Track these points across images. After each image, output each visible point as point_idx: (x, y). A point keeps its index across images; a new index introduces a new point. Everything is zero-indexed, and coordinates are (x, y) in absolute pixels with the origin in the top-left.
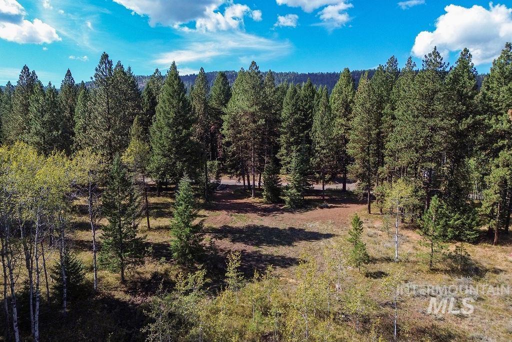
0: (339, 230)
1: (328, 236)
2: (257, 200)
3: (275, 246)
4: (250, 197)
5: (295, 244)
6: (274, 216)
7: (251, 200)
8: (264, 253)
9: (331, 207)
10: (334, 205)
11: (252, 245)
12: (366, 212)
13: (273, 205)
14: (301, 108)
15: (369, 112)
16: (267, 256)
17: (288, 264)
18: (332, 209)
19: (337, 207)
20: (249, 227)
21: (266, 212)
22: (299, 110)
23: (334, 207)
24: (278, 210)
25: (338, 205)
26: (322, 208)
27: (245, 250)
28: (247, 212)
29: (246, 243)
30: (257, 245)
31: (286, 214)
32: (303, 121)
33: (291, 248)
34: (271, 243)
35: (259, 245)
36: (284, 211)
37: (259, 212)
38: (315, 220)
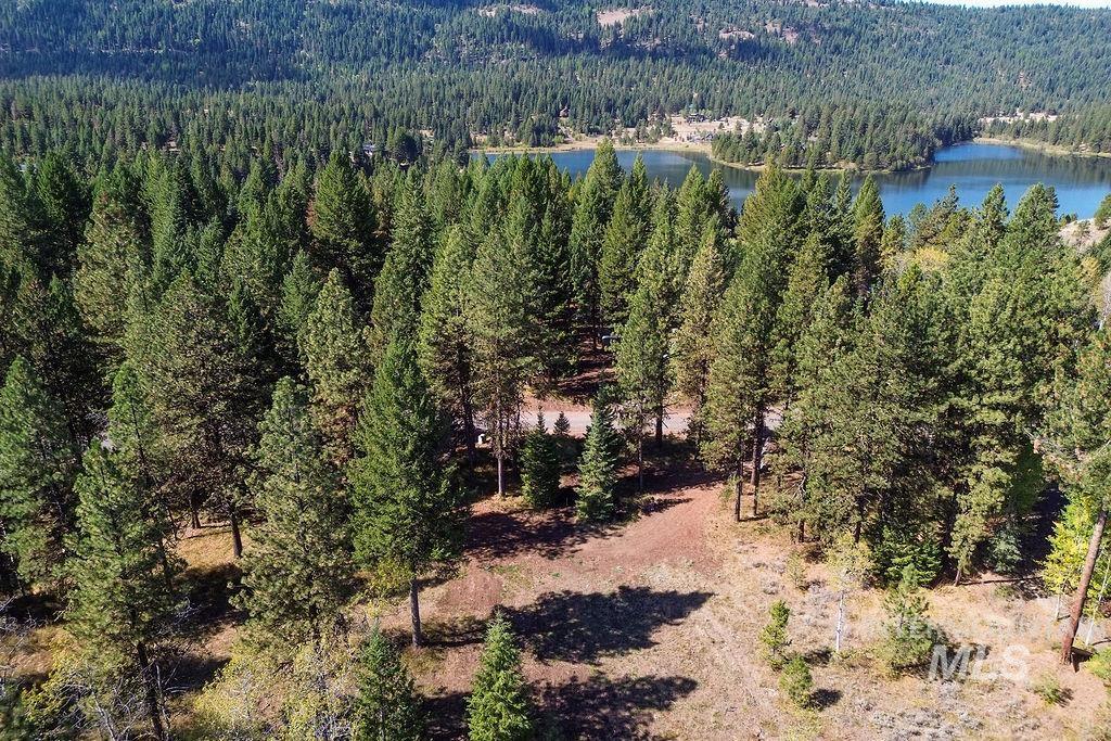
0: (710, 583)
1: (697, 600)
2: (512, 503)
3: (624, 654)
4: (494, 492)
5: (654, 637)
6: (572, 553)
7: (500, 503)
8: (613, 678)
9: (661, 507)
11: (580, 660)
13: (550, 513)
14: (545, 258)
15: (747, 353)
16: (621, 683)
17: (666, 697)
18: (666, 513)
19: (672, 503)
20: (545, 601)
21: (553, 539)
22: (540, 260)
23: (666, 504)
24: (570, 530)
25: (669, 497)
26: (647, 512)
27: (575, 679)
29: (567, 658)
30: (588, 656)
31: (591, 542)
32: (551, 284)
33: (651, 652)
35: (593, 658)
36: (582, 531)
37: (539, 545)
38: (654, 556)
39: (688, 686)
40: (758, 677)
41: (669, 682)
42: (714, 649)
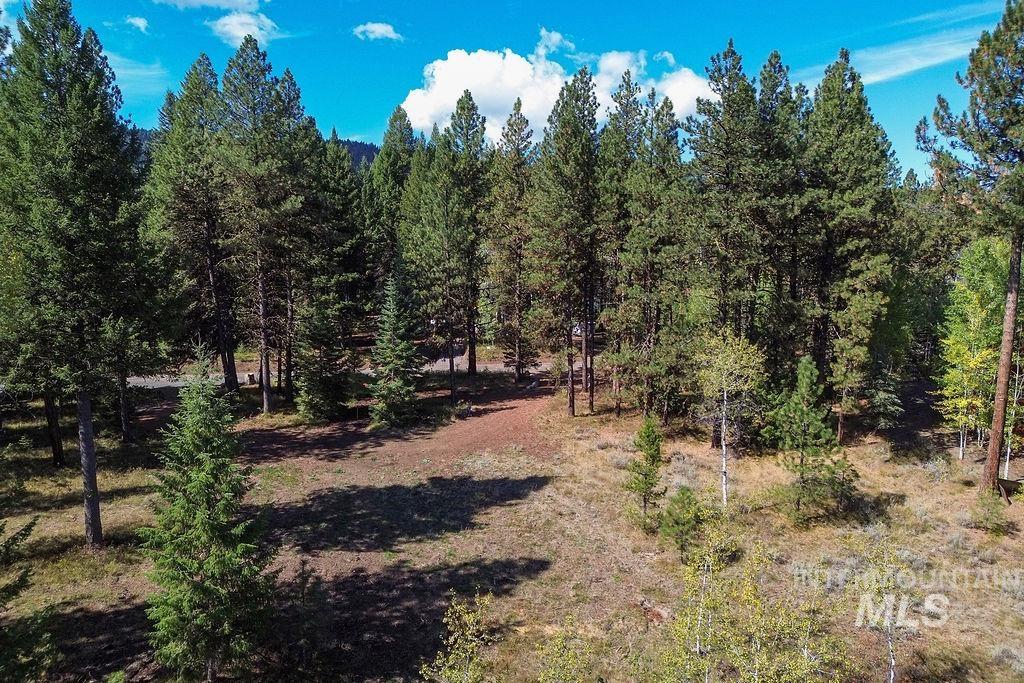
0: (548, 465)
1: (538, 483)
2: (282, 420)
3: (437, 539)
4: (257, 413)
5: (479, 519)
6: (363, 455)
7: (264, 421)
8: (420, 565)
9: (478, 413)
10: (481, 407)
11: (370, 548)
12: (565, 414)
13: (335, 426)
16: (434, 570)
17: (506, 581)
18: (485, 418)
19: (492, 411)
20: (318, 497)
21: (334, 447)
23: (486, 412)
24: (363, 437)
25: (493, 407)
26: (462, 416)
27: (361, 570)
28: (277, 455)
29: (347, 547)
30: (384, 543)
31: (390, 445)
33: (479, 534)
34: (417, 531)
35: (391, 546)
36: (378, 437)
37: (316, 451)
38: (473, 448)
39: (535, 567)
40: (629, 544)
41: (508, 565)
42: (563, 522)
